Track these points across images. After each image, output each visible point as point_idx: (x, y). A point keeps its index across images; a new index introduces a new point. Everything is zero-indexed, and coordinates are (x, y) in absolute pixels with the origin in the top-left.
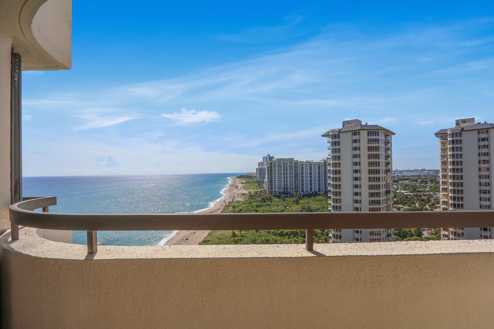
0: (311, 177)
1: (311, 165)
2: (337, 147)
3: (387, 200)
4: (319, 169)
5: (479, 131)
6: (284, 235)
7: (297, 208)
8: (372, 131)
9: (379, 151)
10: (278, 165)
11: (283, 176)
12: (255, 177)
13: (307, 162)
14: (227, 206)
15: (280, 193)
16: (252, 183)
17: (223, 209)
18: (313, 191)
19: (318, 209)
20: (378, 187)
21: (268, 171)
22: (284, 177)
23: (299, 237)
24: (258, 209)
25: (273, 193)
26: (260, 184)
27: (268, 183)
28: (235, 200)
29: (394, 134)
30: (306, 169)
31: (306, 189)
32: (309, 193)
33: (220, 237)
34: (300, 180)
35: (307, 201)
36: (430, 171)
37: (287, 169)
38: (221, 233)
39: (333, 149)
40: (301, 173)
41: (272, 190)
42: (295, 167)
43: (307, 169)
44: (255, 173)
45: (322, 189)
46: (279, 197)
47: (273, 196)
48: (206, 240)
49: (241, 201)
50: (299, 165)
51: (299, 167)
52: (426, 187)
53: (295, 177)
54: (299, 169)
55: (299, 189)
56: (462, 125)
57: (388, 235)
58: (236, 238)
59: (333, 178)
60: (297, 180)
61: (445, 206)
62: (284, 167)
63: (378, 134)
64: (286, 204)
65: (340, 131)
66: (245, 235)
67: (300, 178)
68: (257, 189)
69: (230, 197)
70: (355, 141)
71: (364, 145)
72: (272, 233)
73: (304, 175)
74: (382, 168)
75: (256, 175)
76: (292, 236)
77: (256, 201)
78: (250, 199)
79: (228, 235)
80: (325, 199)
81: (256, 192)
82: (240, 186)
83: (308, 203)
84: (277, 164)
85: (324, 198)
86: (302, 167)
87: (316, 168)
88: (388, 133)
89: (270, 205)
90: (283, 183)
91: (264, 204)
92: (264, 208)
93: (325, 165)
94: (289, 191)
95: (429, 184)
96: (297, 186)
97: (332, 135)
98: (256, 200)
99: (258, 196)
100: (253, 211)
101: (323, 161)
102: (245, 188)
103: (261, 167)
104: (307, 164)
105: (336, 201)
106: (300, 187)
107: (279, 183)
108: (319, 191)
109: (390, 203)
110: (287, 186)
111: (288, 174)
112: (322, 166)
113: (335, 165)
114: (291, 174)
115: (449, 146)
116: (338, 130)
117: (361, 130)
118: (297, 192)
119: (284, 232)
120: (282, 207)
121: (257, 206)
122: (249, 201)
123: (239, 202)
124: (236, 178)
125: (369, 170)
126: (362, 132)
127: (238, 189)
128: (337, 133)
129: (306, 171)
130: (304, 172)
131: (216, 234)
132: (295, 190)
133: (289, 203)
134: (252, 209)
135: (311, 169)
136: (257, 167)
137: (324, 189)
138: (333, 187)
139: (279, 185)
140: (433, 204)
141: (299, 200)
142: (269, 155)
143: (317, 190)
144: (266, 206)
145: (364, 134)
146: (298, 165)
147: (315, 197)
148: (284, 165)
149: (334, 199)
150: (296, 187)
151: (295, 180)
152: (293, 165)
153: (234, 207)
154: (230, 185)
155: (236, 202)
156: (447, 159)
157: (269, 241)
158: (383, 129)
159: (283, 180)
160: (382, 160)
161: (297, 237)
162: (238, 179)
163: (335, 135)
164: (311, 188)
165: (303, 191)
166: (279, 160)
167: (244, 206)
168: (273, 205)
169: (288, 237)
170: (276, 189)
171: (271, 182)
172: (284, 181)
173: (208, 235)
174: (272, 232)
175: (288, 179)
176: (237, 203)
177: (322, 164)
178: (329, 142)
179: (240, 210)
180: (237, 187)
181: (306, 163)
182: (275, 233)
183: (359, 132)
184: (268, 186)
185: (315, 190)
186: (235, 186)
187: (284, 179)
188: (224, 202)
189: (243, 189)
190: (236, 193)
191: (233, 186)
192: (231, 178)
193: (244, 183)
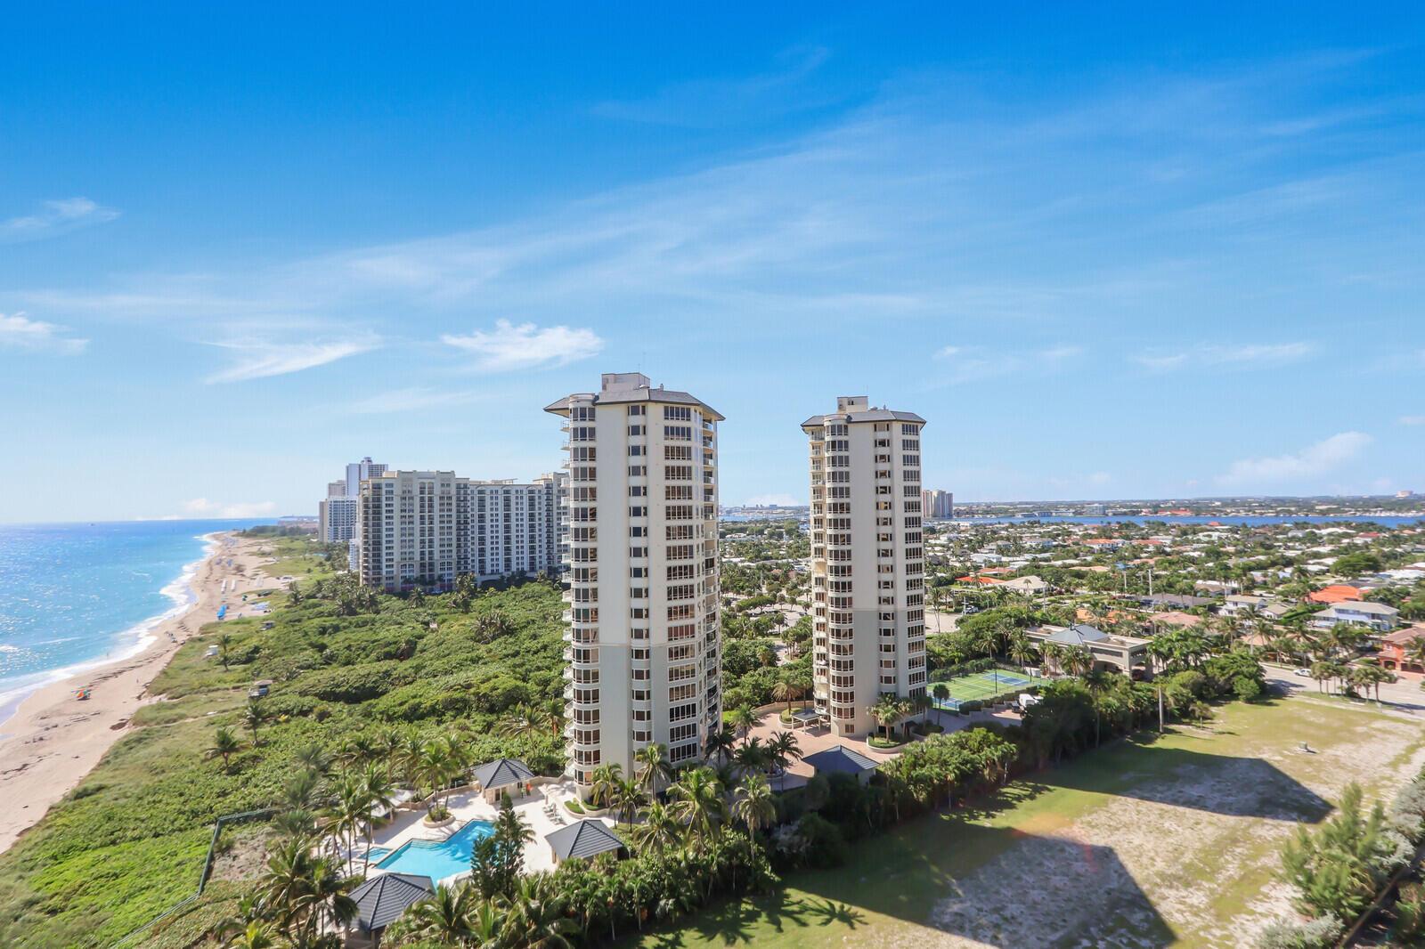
0: (507, 528)
1: (507, 492)
2: (588, 444)
3: (707, 584)
4: (532, 505)
5: (876, 425)
6: (422, 717)
7: (464, 625)
8: (675, 406)
9: (690, 459)
10: (400, 493)
11: (417, 526)
12: (315, 532)
13: (497, 483)
14: (193, 640)
15: (407, 580)
16: (304, 551)
17: (176, 654)
18: (514, 568)
19: (528, 623)
20: (687, 552)
21: (366, 513)
22: (422, 530)
23: (473, 715)
24: (326, 640)
25: (384, 581)
26: (333, 554)
27: (366, 549)
28: (232, 616)
29: (722, 419)
30: (492, 504)
31: (492, 565)
32: (503, 577)
33: (159, 762)
34: (473, 538)
35: (495, 601)
36: (785, 508)
37: (431, 506)
38: (165, 749)
39: (576, 450)
40: (476, 518)
41: (379, 574)
42: (458, 499)
43: (497, 504)
44: (315, 518)
45: (540, 562)
46: (404, 595)
47: (382, 593)
48: (86, 790)
49: (257, 618)
50: (472, 492)
51: (473, 498)
52: (780, 547)
53: (458, 529)
54: (472, 504)
55: (469, 567)
56: (850, 410)
57: (709, 673)
58: (234, 757)
59: (576, 530)
60: (466, 540)
61: (819, 589)
62: (422, 499)
63: (689, 415)
64: (428, 614)
65: (595, 401)
66: (272, 739)
67: (473, 533)
68: (324, 572)
69: (209, 606)
70: (635, 431)
71: (656, 441)
72: (379, 716)
73: (488, 524)
74: (697, 502)
75: (317, 526)
76: (449, 714)
77: (320, 614)
78: (293, 609)
79: (196, 751)
80: (549, 592)
81: (319, 583)
82: (251, 564)
83: (500, 606)
84: (397, 490)
85: (547, 588)
86: (482, 500)
87: (522, 503)
88: (710, 416)
89: (373, 622)
90: (417, 550)
91: (350, 623)
92: (351, 636)
93: (548, 493)
94: (437, 572)
95: (786, 540)
96: (466, 557)
97: (575, 409)
98: (320, 609)
99: (324, 597)
100: (306, 649)
101: (542, 483)
102: (272, 571)
103: (340, 498)
104: (497, 492)
105: (583, 595)
106: (473, 561)
107: (404, 550)
108: (533, 569)
109: (715, 589)
110: (430, 558)
111: (437, 520)
112: (540, 497)
113: (582, 494)
114: (446, 519)
115: (826, 455)
116: (591, 398)
117: (649, 401)
118: (466, 573)
119: (423, 706)
120: (415, 624)
121: (323, 631)
122: (291, 616)
123: (249, 622)
124: (238, 535)
125: (668, 508)
126: (651, 408)
127: (243, 576)
128: (588, 405)
129: (494, 510)
130: (488, 513)
131: (142, 752)
132: (459, 568)
133: (438, 611)
134: (303, 643)
135: (507, 506)
136: (323, 495)
137: (545, 562)
138: (577, 556)
139: (404, 556)
140: (795, 587)
141: (472, 598)
142: (369, 461)
143: (526, 567)
144: (358, 626)
145: (655, 413)
146: (469, 492)
147: (519, 586)
148: (422, 492)
149: (577, 591)
150: (462, 560)
151: (459, 540)
152: (453, 491)
153: (225, 641)
154: (210, 563)
155: (237, 623)
156: (824, 483)
157: (370, 744)
158: (699, 404)
159: (417, 538)
160: (697, 483)
161: (465, 714)
162: (243, 541)
163: (583, 410)
164: (508, 561)
165: (482, 572)
166: (406, 477)
167: (271, 633)
168: (383, 623)
169: (434, 719)
170: (394, 569)
171: (374, 546)
172: (422, 542)
173: (99, 765)
174: (380, 713)
175: (436, 538)
176: (239, 627)
177: (540, 491)
178: (565, 430)
179: (253, 652)
180: (239, 569)
181: (494, 488)
182: (391, 713)
183: (644, 407)
184: (366, 561)
185: (520, 567)
186: (233, 566)
187: (422, 535)
188: (182, 625)
189: (265, 575)
190: (233, 591)
191: (223, 567)
192: (214, 536)
193: (269, 554)
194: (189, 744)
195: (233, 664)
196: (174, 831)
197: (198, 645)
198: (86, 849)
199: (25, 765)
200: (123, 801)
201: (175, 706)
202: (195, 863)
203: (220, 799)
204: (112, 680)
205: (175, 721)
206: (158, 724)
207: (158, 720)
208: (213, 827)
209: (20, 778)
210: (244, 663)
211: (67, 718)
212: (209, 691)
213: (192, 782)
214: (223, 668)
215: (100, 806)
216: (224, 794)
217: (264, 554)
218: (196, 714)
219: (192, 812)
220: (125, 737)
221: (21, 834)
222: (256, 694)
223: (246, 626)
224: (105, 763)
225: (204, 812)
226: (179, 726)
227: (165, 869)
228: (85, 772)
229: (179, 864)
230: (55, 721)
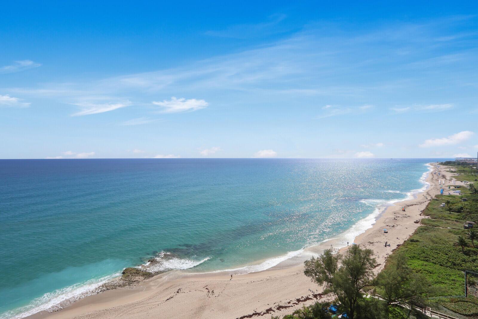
12: (475, 164)
14: (434, 199)
16: (471, 172)
17: (429, 203)
28: (446, 193)
33: (434, 239)
38: (435, 235)
44: (476, 159)
48: (413, 240)
49: (457, 196)
58: (466, 248)
69: (436, 188)
78: (474, 195)
79: (447, 240)
82: (449, 175)
102: (458, 179)
122: (474, 198)
123: (454, 197)
124: (440, 164)
127: (446, 179)
131: (428, 234)
153: (448, 203)
154: (432, 173)
155: (449, 197)
162: (442, 166)
167: (466, 203)
176: (451, 198)
179: (460, 209)
180: (444, 177)
186: (441, 175)
188: (428, 193)
189: (455, 180)
190: (444, 184)
191: (437, 175)
192: (430, 164)
193: (455, 172)
194: (443, 236)
195: (452, 211)
196: (447, 267)
197: (437, 202)
198: (419, 259)
199: (394, 226)
200: (426, 248)
201: (434, 221)
202: (460, 283)
203: (464, 263)
204: (410, 207)
205: (436, 226)
206: (430, 226)
207: (430, 224)
208: (463, 272)
209: (393, 229)
210: (457, 212)
211: (401, 215)
212: (446, 219)
213: (450, 251)
214: (449, 212)
215: (419, 247)
216: (464, 261)
217: (452, 172)
218: (442, 226)
219: (453, 262)
220: (421, 227)
221: (398, 245)
222: (467, 226)
223: (453, 198)
224: (416, 233)
225: (458, 265)
226: (438, 229)
227: (448, 279)
228: (411, 234)
229: (453, 280)
230: (398, 215)
